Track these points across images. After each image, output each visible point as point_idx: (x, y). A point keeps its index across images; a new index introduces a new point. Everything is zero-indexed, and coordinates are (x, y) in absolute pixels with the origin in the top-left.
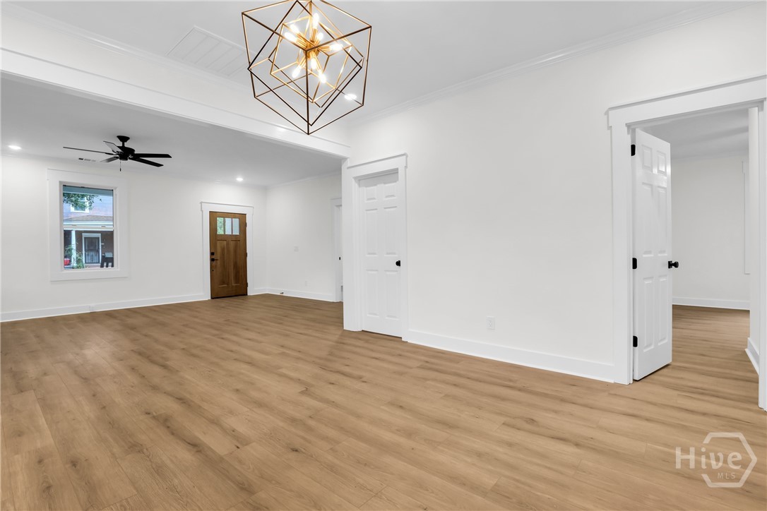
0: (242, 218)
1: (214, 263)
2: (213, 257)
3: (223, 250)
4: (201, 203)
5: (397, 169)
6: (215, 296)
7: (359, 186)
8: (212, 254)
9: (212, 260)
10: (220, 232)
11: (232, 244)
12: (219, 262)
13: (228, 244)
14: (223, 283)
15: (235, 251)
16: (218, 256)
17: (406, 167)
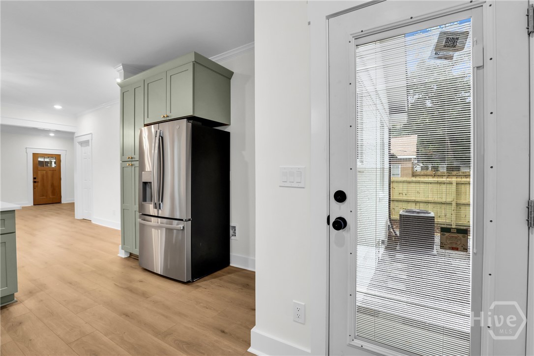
0: (58, 158)
1: (36, 184)
2: (35, 180)
3: (43, 176)
4: (26, 148)
5: (89, 140)
6: (36, 203)
7: (82, 146)
8: (34, 178)
9: (34, 182)
11: (50, 172)
12: (39, 184)
13: (46, 173)
14: (43, 196)
15: (52, 177)
16: (39, 179)
17: (92, 140)
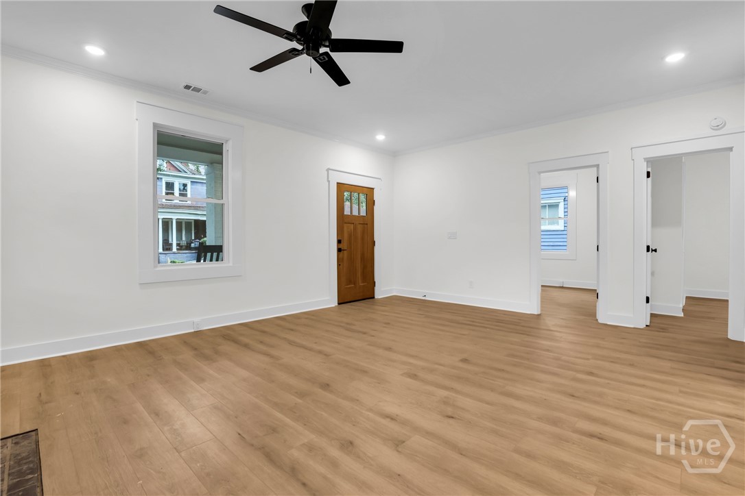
0: (369, 192)
1: (341, 254)
2: (340, 246)
3: (350, 236)
4: (328, 170)
6: (339, 304)
8: (339, 242)
9: (339, 250)
10: (347, 212)
11: (360, 228)
12: (345, 254)
13: (355, 229)
15: (363, 238)
16: (345, 245)
